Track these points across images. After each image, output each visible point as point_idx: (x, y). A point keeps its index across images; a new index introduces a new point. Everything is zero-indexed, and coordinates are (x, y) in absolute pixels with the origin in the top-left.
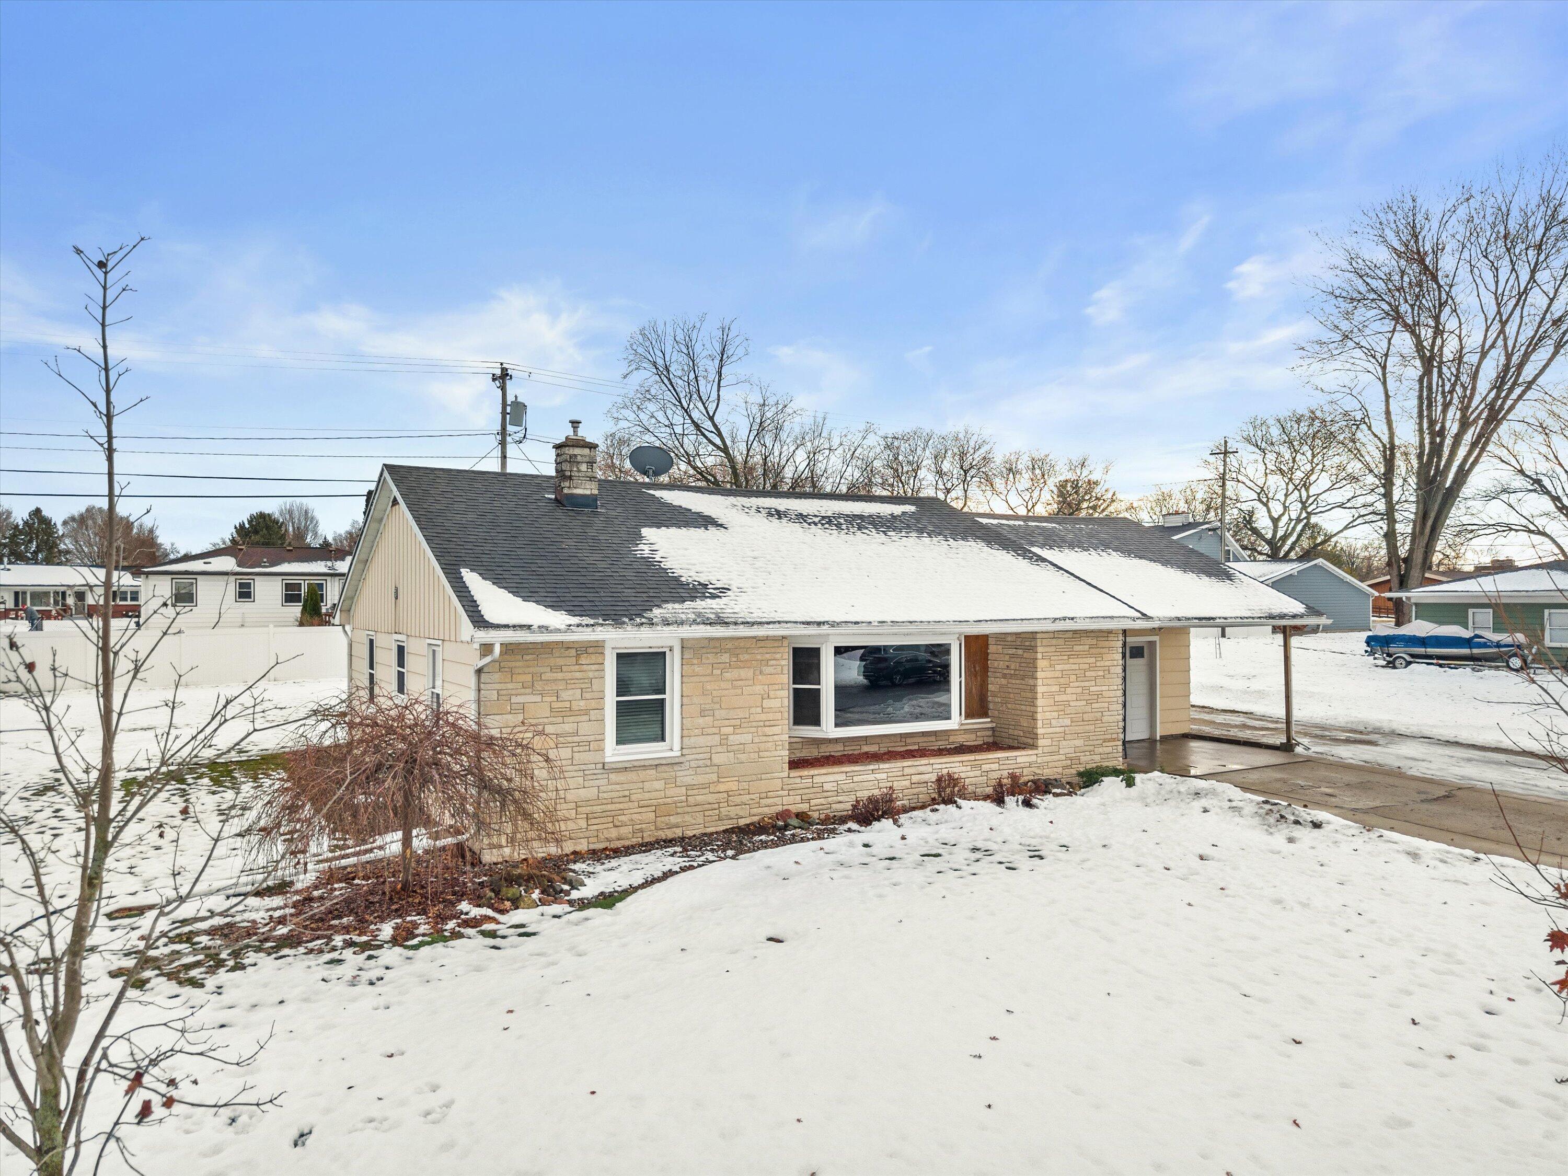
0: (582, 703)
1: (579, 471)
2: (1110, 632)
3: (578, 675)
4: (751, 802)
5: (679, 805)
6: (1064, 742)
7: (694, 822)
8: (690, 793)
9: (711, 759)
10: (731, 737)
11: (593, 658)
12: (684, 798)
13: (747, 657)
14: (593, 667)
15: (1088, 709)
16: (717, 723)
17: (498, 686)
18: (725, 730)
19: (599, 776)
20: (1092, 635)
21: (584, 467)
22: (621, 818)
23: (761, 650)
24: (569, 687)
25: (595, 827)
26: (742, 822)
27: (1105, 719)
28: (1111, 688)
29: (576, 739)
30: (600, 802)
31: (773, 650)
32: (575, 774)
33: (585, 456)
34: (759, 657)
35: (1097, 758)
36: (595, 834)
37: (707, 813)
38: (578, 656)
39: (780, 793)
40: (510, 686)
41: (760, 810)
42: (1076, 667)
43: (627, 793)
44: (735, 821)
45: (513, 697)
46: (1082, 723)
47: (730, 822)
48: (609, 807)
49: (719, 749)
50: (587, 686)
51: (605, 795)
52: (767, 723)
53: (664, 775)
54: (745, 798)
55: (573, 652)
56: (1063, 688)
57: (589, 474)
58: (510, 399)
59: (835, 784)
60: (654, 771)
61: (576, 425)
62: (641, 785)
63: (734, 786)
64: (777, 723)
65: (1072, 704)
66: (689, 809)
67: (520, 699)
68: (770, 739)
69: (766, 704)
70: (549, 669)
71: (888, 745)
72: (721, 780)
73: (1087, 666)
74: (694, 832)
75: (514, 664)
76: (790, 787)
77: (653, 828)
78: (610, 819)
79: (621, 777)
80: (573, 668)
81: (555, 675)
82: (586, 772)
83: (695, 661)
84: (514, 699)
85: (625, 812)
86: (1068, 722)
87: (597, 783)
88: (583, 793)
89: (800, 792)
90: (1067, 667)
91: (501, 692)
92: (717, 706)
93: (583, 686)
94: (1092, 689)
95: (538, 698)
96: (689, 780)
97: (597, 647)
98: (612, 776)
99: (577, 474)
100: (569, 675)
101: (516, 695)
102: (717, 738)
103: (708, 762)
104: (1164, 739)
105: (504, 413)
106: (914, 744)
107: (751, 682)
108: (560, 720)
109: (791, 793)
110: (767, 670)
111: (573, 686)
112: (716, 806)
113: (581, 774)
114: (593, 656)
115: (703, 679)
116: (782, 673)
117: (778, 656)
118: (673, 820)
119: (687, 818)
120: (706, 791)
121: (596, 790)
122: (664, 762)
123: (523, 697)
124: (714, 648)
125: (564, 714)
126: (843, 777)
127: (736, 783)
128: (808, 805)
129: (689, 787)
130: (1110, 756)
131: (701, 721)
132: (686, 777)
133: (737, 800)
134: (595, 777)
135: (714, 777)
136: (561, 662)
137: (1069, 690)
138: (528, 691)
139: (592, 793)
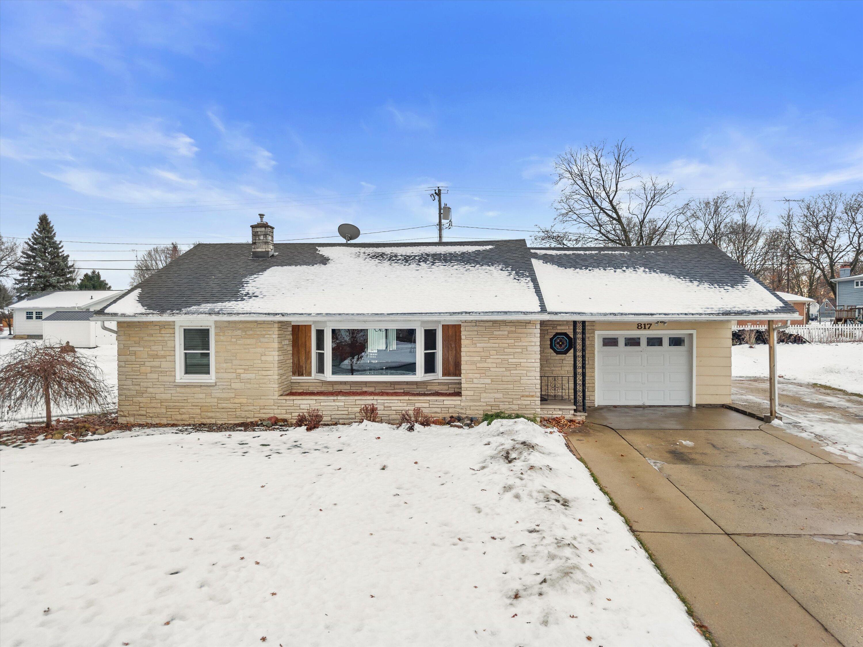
0: (162, 352)
1: (259, 239)
2: (529, 322)
3: (160, 339)
4: (255, 410)
5: (214, 407)
6: (484, 394)
7: (222, 417)
8: (219, 402)
9: (231, 385)
10: (242, 375)
11: (168, 331)
12: (216, 404)
13: (251, 332)
14: (168, 335)
15: (508, 373)
16: (234, 367)
17: (123, 342)
18: (239, 371)
19: (172, 389)
20: (511, 324)
21: (262, 237)
22: (183, 410)
23: (260, 329)
24: (156, 344)
25: (170, 413)
26: (249, 420)
27: (522, 382)
28: (529, 361)
29: (160, 369)
30: (172, 401)
31: (268, 329)
32: (161, 386)
33: (262, 232)
34: (258, 333)
35: (516, 407)
36: (170, 416)
37: (229, 413)
38: (160, 330)
39: (273, 407)
40: (129, 342)
41: (260, 415)
42: (497, 345)
43: (185, 398)
44: (245, 419)
45: (130, 348)
46: (501, 383)
47: (243, 419)
48: (176, 404)
49: (236, 381)
50: (165, 344)
51: (175, 398)
52: (264, 369)
53: (205, 391)
54: (251, 408)
55: (157, 327)
56: (484, 359)
57: (264, 241)
58: (443, 206)
59: (308, 406)
60: (200, 389)
61: (262, 216)
62: (193, 395)
63: (245, 401)
64: (270, 369)
65: (491, 369)
66: (218, 410)
67: (133, 349)
68: (267, 377)
69: (263, 358)
70: (147, 335)
71: (382, 388)
72: (237, 397)
73: (506, 345)
74: (222, 422)
75: (130, 332)
76: (279, 405)
77: (200, 417)
78: (178, 410)
79: (183, 390)
80: (158, 335)
81: (149, 338)
82: (165, 386)
83: (221, 334)
84: (131, 349)
85: (185, 407)
86: (489, 381)
87: (171, 392)
88: (164, 396)
89: (286, 408)
90: (485, 345)
91: (125, 345)
92: (234, 358)
93: (163, 344)
94: (510, 360)
95: (142, 349)
96: (218, 395)
97: (171, 325)
98: (178, 389)
99: (258, 241)
100: (156, 339)
101: (132, 347)
102: (234, 375)
103: (229, 387)
104: (698, 406)
105: (440, 214)
106: (401, 389)
107: (254, 346)
108: (152, 360)
109: (279, 408)
110: (262, 340)
111: (158, 344)
112: (234, 410)
113: (163, 386)
114: (167, 330)
115: (225, 343)
116: (273, 342)
117: (271, 333)
118: (210, 414)
119: (218, 414)
120: (229, 402)
121: (170, 395)
122: (203, 385)
123: (134, 348)
124: (232, 327)
125: (154, 357)
126: (314, 402)
127: (246, 399)
128: (290, 416)
129: (219, 399)
130: (527, 407)
131: (225, 365)
132: (217, 393)
133: (246, 408)
134: (169, 389)
135: (233, 395)
136: (152, 332)
137: (489, 360)
138: (137, 345)
139: (168, 396)
